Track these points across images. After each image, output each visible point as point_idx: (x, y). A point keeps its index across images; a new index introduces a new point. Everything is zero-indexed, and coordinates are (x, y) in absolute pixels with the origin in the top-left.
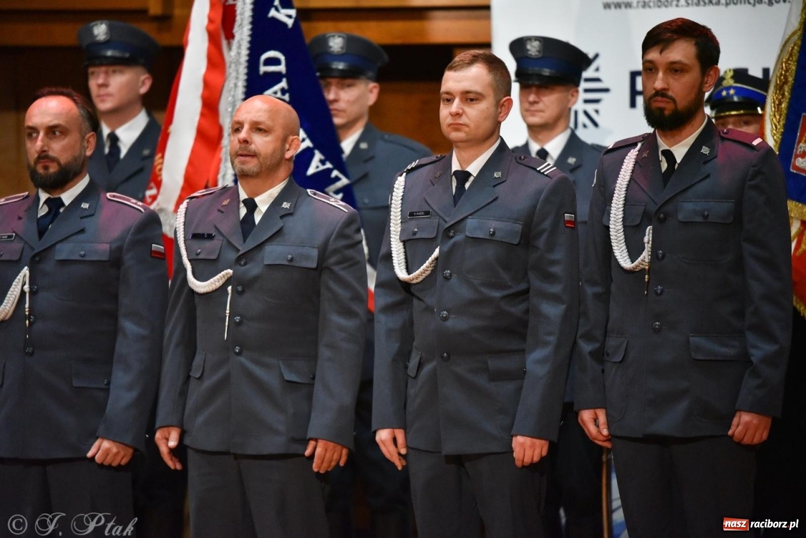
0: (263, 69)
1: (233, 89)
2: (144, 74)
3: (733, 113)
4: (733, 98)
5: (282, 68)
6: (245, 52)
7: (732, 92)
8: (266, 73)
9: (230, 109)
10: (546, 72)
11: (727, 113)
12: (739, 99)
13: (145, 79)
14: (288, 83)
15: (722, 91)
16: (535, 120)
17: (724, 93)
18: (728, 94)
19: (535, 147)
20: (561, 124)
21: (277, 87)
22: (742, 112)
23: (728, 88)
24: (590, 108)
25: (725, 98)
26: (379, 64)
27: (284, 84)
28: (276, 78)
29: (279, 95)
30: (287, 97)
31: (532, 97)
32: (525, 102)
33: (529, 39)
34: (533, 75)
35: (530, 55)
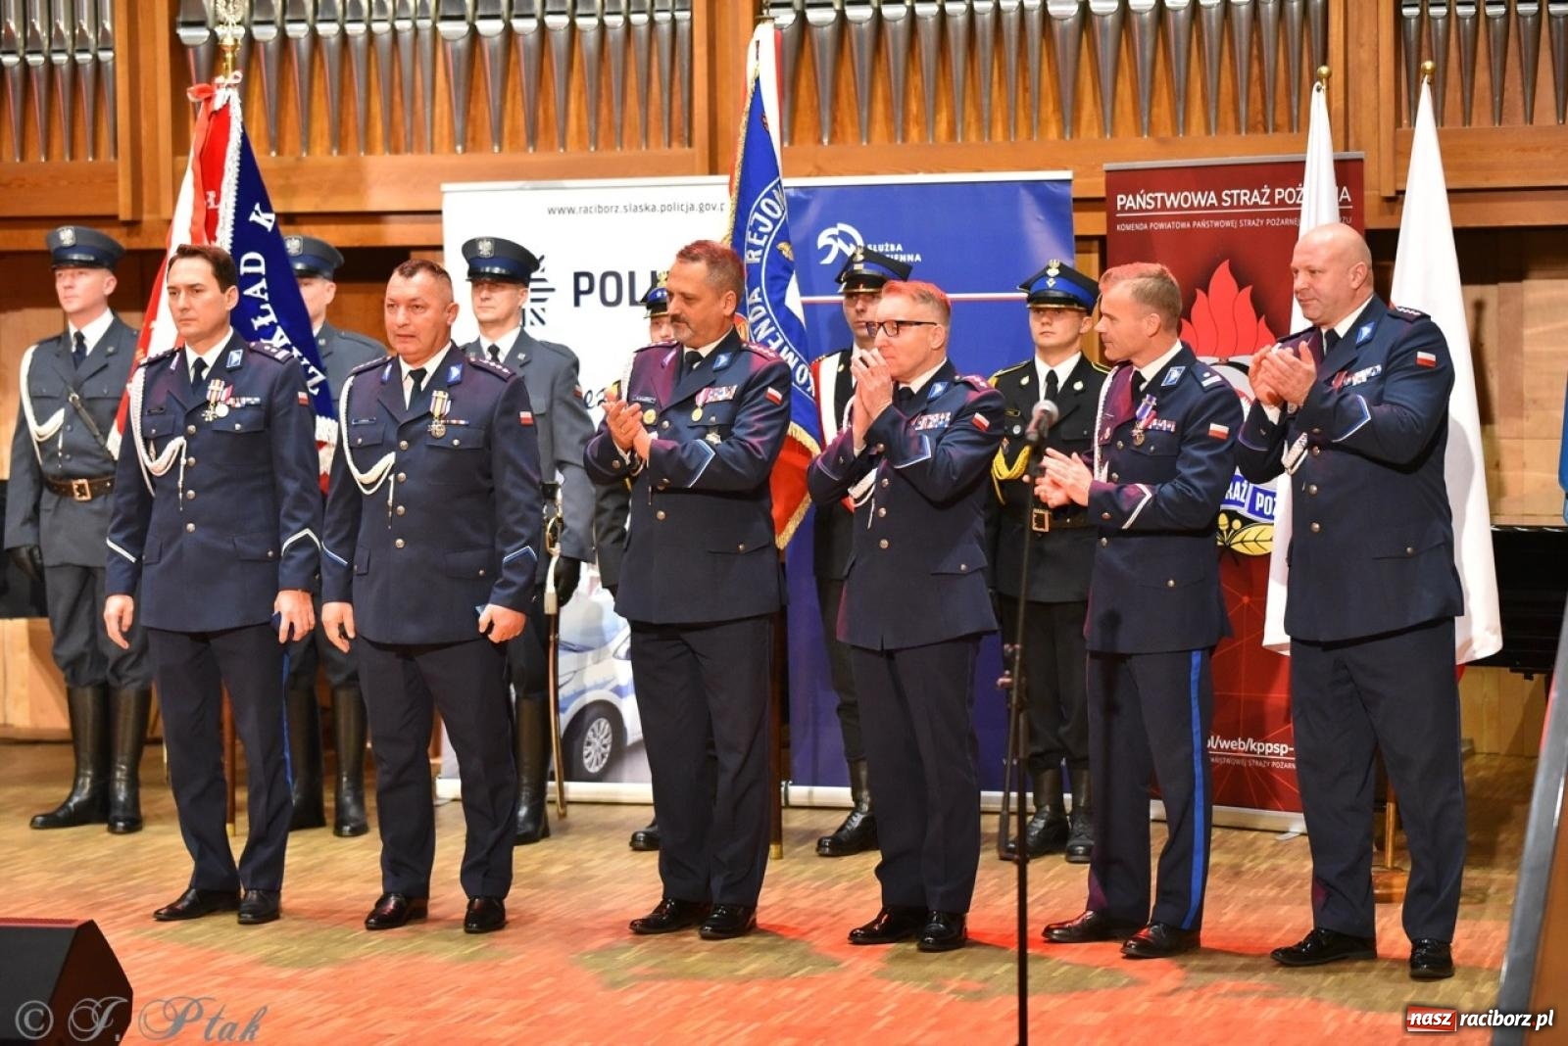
0: (244, 270)
2: (109, 276)
5: (261, 269)
8: (246, 274)
10: (497, 270)
11: (662, 314)
13: (110, 281)
14: (267, 282)
15: (656, 292)
16: (488, 316)
17: (659, 294)
18: (662, 295)
19: (486, 344)
20: (512, 321)
21: (257, 287)
23: (662, 290)
24: (537, 307)
25: (659, 299)
26: (335, 266)
27: (263, 284)
28: (256, 278)
29: (259, 295)
30: (266, 297)
31: (484, 294)
32: (478, 299)
33: (481, 239)
34: (485, 274)
35: (483, 255)
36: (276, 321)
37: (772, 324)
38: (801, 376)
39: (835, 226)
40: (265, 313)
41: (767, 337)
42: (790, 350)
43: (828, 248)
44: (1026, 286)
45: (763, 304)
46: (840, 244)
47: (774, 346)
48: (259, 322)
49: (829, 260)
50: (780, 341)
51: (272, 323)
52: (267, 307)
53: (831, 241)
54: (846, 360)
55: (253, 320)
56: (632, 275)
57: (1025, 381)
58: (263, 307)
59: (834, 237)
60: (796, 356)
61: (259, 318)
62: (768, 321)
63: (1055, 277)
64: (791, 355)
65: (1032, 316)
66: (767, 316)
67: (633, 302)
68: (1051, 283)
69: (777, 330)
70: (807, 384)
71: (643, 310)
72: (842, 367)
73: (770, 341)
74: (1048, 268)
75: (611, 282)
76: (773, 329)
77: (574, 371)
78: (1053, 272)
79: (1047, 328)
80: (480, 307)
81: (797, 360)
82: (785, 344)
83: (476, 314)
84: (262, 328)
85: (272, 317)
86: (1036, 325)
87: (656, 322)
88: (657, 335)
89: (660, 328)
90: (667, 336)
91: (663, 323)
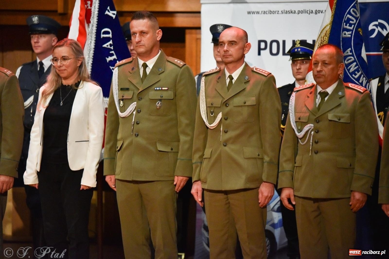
0: (102, 36)
1: (90, 44)
2: (54, 37)
3: (299, 59)
4: (300, 52)
5: (110, 35)
6: (95, 29)
7: (299, 50)
9: (88, 52)
11: (297, 59)
12: (302, 53)
13: (55, 39)
14: (113, 41)
15: (295, 49)
16: (220, 59)
17: (296, 50)
18: (298, 50)
21: (108, 44)
22: (303, 58)
23: (298, 48)
25: (296, 52)
27: (111, 42)
28: (108, 39)
29: (109, 47)
30: (112, 48)
31: (218, 49)
32: (216, 51)
33: (219, 25)
35: (219, 32)
36: (116, 58)
40: (112, 55)
43: (373, 31)
46: (379, 29)
48: (109, 59)
49: (373, 36)
51: (114, 59)
52: (113, 52)
54: (381, 81)
55: (106, 58)
56: (284, 42)
58: (111, 52)
61: (109, 57)
67: (284, 54)
71: (289, 57)
72: (380, 84)
75: (275, 45)
80: (217, 55)
83: (215, 58)
84: (110, 61)
85: (115, 57)
87: (294, 62)
88: (295, 68)
89: (296, 65)
90: (300, 69)
91: (298, 63)
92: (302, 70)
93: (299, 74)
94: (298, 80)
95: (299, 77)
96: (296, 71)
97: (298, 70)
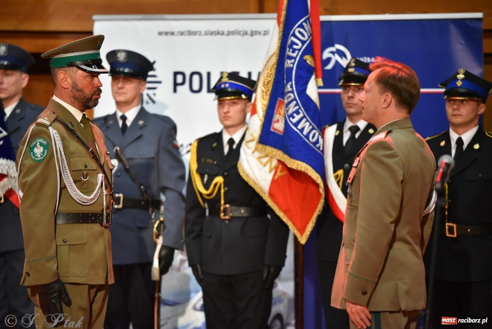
7: (227, 85)
11: (225, 98)
12: (231, 89)
15: (221, 85)
17: (223, 86)
18: (225, 86)
23: (225, 83)
25: (223, 89)
31: (120, 85)
32: (115, 87)
33: (119, 51)
34: (120, 73)
35: (119, 61)
37: (297, 104)
38: (313, 137)
39: (333, 46)
41: (294, 112)
42: (307, 121)
43: (329, 60)
44: (444, 85)
45: (292, 92)
46: (337, 57)
47: (297, 118)
49: (329, 67)
50: (301, 115)
53: (331, 55)
54: (340, 128)
56: (209, 74)
57: (443, 143)
59: (333, 53)
60: (311, 124)
62: (294, 102)
63: (462, 80)
64: (308, 124)
65: (447, 104)
66: (295, 99)
67: (209, 91)
68: (459, 83)
69: (300, 108)
70: (317, 142)
71: (214, 95)
72: (338, 132)
73: (295, 115)
74: (458, 74)
75: (196, 78)
76: (297, 107)
77: (173, 131)
78: (461, 76)
79: (456, 112)
80: (117, 93)
81: (311, 127)
82: (304, 117)
83: (114, 97)
86: (449, 110)
87: (221, 103)
88: (222, 111)
89: (223, 107)
90: (228, 112)
91: (225, 104)
92: (231, 114)
93: (227, 120)
94: (226, 127)
95: (228, 123)
96: (223, 115)
97: (225, 113)
